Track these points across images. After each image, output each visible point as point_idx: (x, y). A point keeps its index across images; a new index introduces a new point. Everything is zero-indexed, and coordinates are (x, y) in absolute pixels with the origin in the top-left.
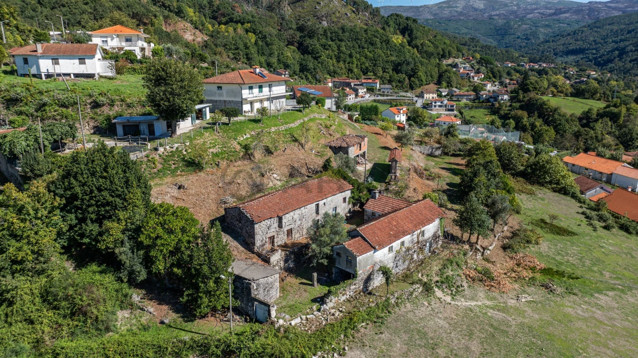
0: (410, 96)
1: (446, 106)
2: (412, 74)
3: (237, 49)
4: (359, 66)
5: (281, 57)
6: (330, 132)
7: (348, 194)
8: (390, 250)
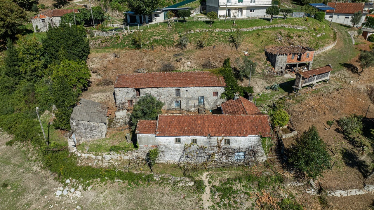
6: (291, 41)
7: (221, 90)
8: (178, 141)
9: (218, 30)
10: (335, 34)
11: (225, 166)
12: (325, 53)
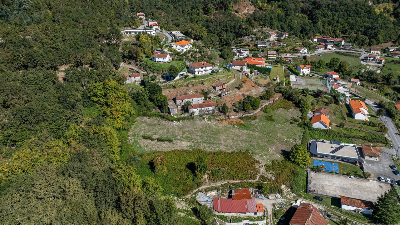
0: (362, 51)
1: (376, 60)
2: (375, 36)
3: (265, 20)
4: (341, 29)
5: (290, 24)
6: (220, 81)
7: (203, 98)
8: (198, 109)
9: (197, 80)
10: (234, 76)
11: (208, 114)
12: (231, 83)
